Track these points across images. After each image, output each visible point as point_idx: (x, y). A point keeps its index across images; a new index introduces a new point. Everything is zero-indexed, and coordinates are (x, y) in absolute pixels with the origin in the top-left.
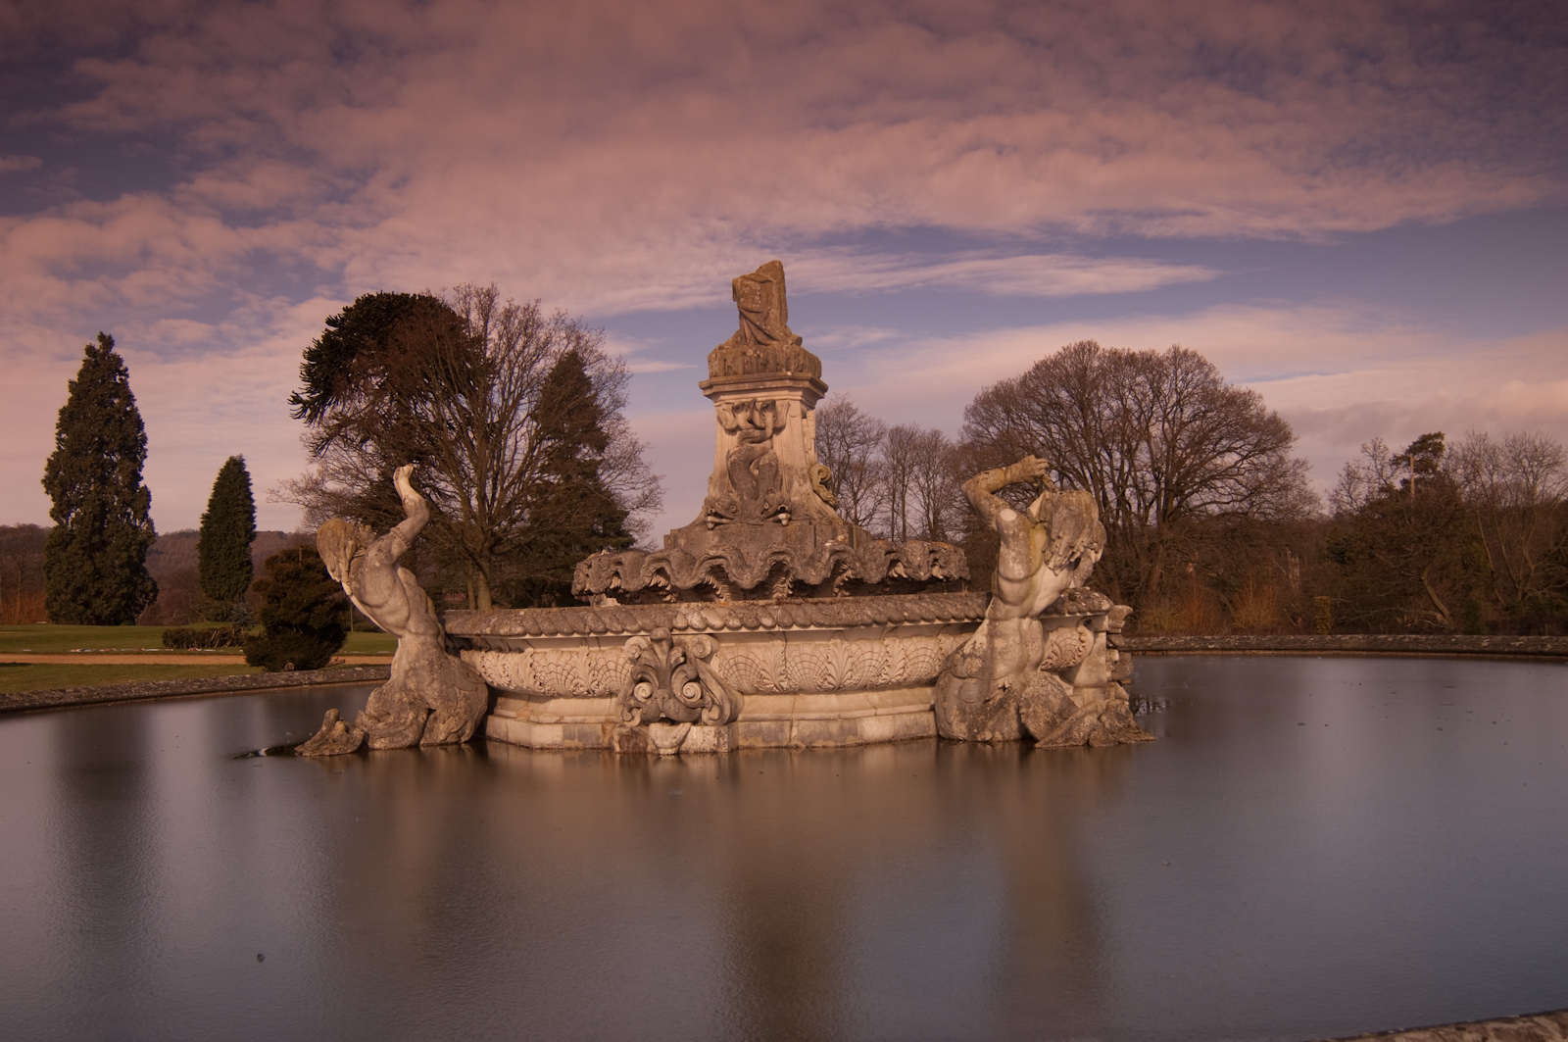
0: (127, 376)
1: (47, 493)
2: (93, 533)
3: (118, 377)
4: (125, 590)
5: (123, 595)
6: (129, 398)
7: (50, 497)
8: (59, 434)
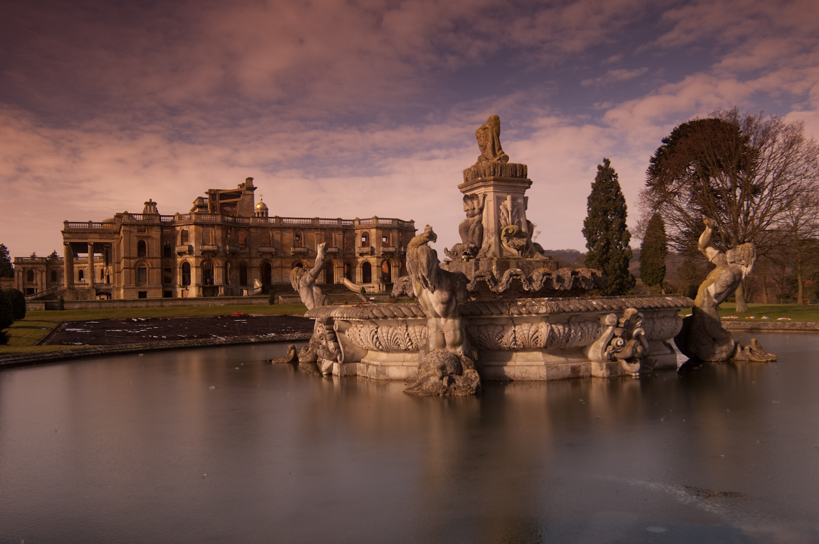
0: (617, 177)
1: (584, 236)
2: (603, 254)
3: (613, 179)
4: (618, 281)
5: (617, 283)
6: (618, 188)
7: (585, 238)
8: (588, 208)
